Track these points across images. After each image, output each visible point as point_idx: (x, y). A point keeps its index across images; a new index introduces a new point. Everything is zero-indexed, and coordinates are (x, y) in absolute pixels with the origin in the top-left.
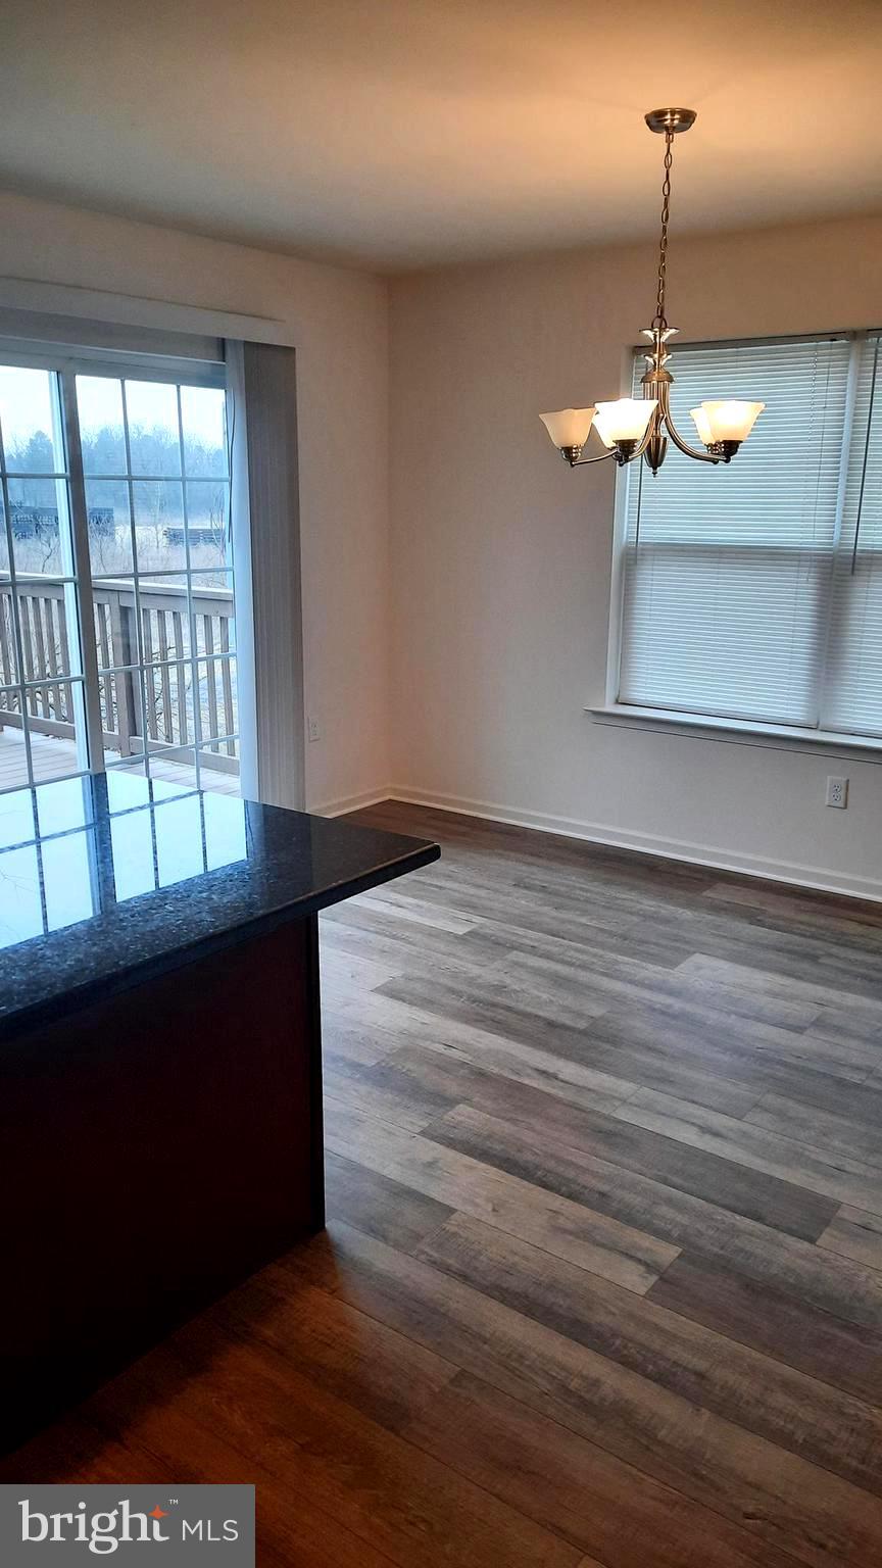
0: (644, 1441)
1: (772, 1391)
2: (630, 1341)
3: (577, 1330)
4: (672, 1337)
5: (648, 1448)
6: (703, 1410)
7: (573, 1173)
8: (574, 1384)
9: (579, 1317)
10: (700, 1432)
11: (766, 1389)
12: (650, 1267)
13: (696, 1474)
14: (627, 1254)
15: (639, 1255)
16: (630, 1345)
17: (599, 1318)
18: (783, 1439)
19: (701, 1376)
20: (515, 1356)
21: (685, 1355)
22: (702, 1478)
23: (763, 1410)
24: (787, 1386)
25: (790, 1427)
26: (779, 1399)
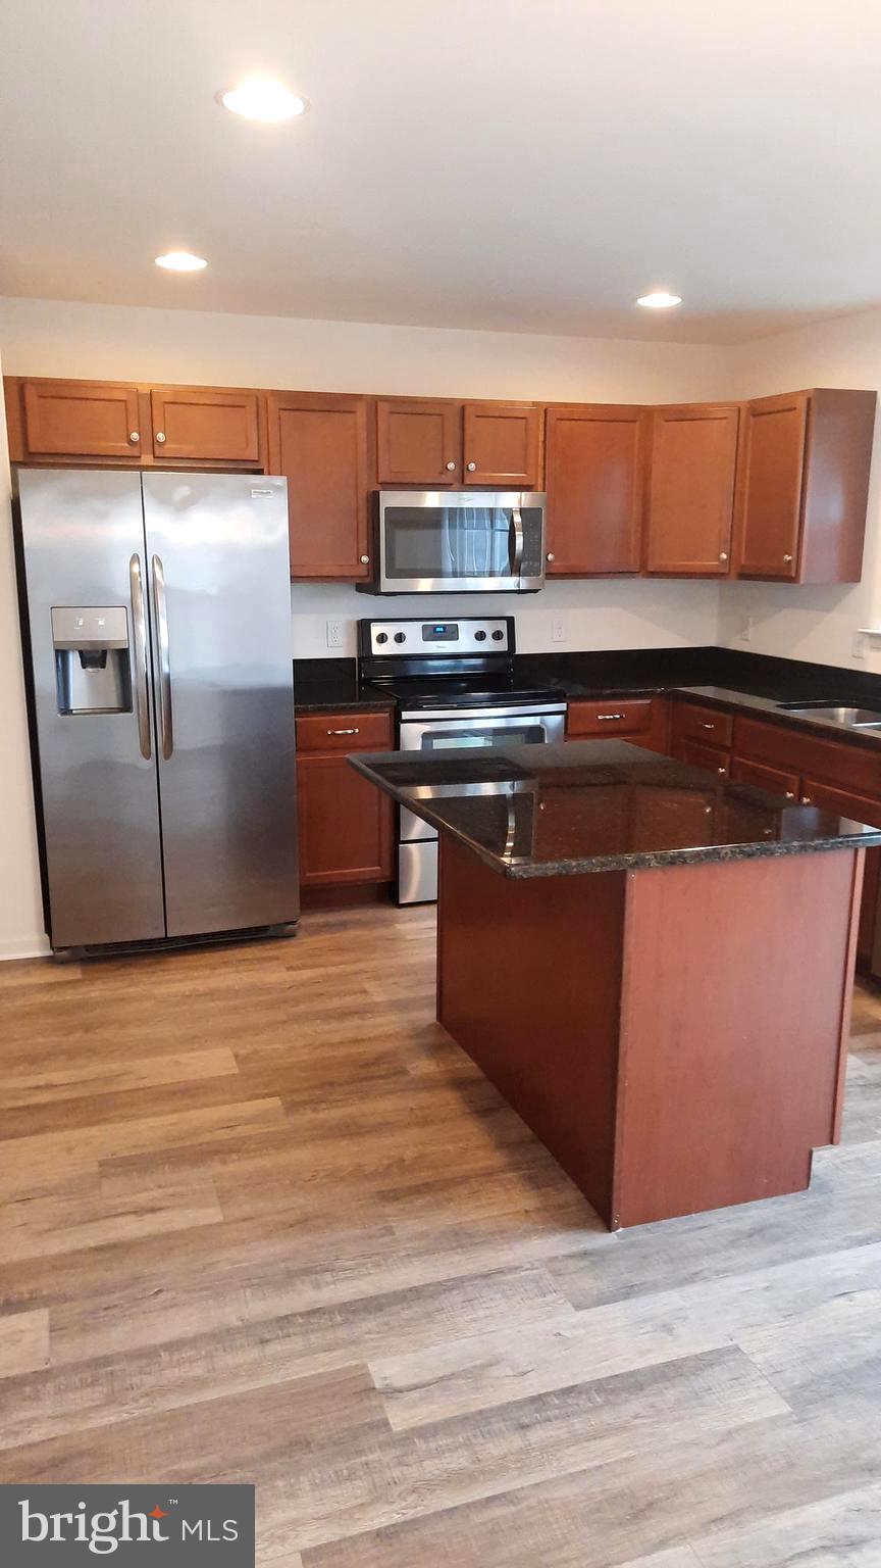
0: (255, 1281)
1: (209, 1371)
2: (332, 1326)
3: (373, 1305)
4: (310, 1351)
5: (249, 1279)
6: (239, 1323)
7: (578, 1426)
8: (328, 1277)
9: (382, 1313)
10: (228, 1310)
11: (214, 1369)
12: (393, 1392)
13: (207, 1289)
14: (424, 1386)
15: (414, 1394)
16: (330, 1324)
17: (371, 1323)
18: (171, 1347)
19: (263, 1342)
20: (382, 1262)
21: (288, 1347)
22: (202, 1290)
23: (203, 1353)
24: (201, 1383)
25: (175, 1358)
26: (198, 1370)
